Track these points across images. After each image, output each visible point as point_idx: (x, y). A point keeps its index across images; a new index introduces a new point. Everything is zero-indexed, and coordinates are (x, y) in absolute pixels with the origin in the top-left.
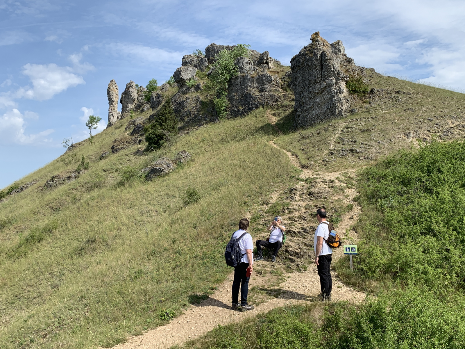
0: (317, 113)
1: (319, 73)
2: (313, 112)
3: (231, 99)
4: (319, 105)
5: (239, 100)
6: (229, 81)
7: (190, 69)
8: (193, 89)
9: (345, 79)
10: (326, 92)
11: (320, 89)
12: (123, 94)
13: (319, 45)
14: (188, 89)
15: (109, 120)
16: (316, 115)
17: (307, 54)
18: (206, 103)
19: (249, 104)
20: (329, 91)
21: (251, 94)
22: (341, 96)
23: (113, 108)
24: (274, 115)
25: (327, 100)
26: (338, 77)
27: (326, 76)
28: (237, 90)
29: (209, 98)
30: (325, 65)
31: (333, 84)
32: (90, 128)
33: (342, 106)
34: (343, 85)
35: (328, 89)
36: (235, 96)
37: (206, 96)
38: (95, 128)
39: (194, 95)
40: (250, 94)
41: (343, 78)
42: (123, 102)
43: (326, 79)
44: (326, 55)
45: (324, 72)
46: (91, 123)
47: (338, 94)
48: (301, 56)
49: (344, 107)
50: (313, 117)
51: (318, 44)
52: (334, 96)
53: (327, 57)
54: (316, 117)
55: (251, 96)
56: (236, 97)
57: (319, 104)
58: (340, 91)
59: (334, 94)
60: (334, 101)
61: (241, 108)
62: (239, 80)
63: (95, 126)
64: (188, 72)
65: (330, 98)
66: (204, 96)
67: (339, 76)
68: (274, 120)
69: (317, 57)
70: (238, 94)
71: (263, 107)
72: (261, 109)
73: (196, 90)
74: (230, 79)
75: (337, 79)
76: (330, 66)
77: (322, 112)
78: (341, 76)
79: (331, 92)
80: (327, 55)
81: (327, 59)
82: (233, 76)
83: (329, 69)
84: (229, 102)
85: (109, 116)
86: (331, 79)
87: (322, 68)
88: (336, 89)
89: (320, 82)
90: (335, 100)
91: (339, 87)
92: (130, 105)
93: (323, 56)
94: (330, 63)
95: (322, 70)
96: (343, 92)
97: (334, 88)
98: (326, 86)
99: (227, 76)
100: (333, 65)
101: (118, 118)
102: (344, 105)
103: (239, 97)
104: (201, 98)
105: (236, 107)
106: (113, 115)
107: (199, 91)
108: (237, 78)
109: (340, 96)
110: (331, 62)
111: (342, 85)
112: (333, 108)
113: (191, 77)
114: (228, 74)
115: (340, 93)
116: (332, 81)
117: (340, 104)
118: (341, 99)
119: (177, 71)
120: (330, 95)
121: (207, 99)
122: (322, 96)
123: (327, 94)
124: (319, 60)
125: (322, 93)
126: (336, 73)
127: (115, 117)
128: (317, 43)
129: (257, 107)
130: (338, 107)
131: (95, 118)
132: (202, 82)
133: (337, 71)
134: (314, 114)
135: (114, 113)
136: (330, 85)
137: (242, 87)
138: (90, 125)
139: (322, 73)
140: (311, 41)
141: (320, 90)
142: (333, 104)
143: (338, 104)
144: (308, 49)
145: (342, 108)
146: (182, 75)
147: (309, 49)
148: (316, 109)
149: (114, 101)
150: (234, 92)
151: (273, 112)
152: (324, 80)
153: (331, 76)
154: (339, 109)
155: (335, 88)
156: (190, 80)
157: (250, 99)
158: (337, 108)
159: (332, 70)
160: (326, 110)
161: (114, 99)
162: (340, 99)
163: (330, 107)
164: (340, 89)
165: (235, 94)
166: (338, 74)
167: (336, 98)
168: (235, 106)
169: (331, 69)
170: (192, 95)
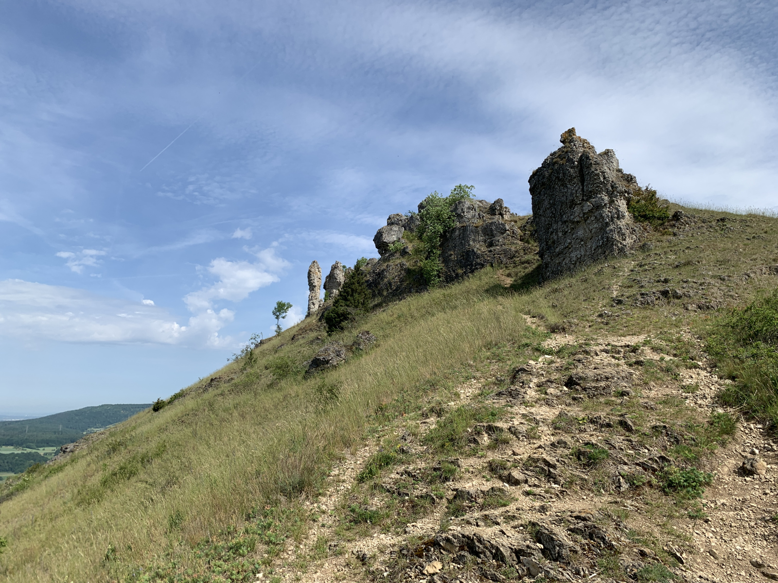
0: (579, 256)
1: (579, 188)
2: (572, 255)
3: (446, 261)
4: (582, 243)
5: (457, 260)
6: (443, 236)
7: (395, 229)
8: (398, 255)
9: (626, 195)
10: (593, 218)
11: (581, 215)
12: (327, 277)
13: (576, 146)
14: (392, 255)
15: (309, 308)
16: (578, 259)
17: (556, 163)
18: (414, 271)
19: (472, 265)
20: (598, 217)
21: (475, 250)
22: (621, 224)
23: (314, 295)
24: (509, 275)
25: (595, 233)
26: (613, 191)
27: (591, 192)
28: (455, 247)
29: (419, 264)
30: (588, 173)
31: (605, 205)
32: (277, 317)
33: (625, 240)
34: (622, 205)
35: (596, 214)
36: (452, 255)
37: (415, 262)
38: (283, 318)
39: (398, 261)
40: (473, 250)
41: (622, 193)
42: (327, 287)
43: (591, 197)
44: (589, 157)
45: (587, 185)
46: (279, 311)
47: (616, 219)
48: (545, 168)
49: (629, 241)
50: (573, 264)
51: (574, 145)
52: (607, 224)
53: (590, 160)
54: (578, 263)
55: (475, 253)
56: (453, 257)
57: (582, 241)
58: (618, 215)
59: (608, 220)
60: (608, 232)
61: (460, 271)
62: (457, 233)
63: (284, 315)
64: (393, 233)
65: (601, 229)
66: (412, 262)
67: (615, 189)
68: (509, 281)
69: (574, 163)
70: (456, 252)
71: (492, 266)
72: (488, 268)
73: (402, 256)
74: (445, 232)
75: (611, 195)
76: (598, 175)
77: (588, 253)
78: (618, 189)
79: (602, 217)
80: (591, 158)
81: (591, 163)
82: (449, 228)
83: (595, 179)
84: (443, 265)
85: (309, 305)
86: (601, 197)
87: (582, 181)
88: (610, 212)
89: (580, 204)
90: (611, 230)
91: (617, 209)
92: (335, 290)
93: (583, 160)
94: (597, 170)
95: (583, 185)
96: (623, 217)
97: (606, 210)
98: (592, 209)
99: (440, 228)
100: (603, 172)
101: (319, 306)
102: (627, 238)
103: (457, 257)
104: (408, 264)
105: (454, 271)
106: (314, 304)
107: (406, 257)
108: (454, 230)
109: (619, 223)
110: (598, 168)
111: (620, 205)
112: (607, 244)
113: (395, 239)
114: (440, 225)
115: (618, 218)
116: (603, 200)
117: (619, 237)
118: (622, 227)
119: (378, 233)
120: (600, 224)
121: (416, 265)
122: (585, 227)
123: (596, 223)
124: (577, 168)
125: (586, 221)
126: (609, 185)
127: (317, 306)
128: (572, 144)
129: (482, 266)
130: (617, 241)
131: (284, 305)
132: (411, 245)
133: (610, 182)
134: (574, 259)
135: (314, 301)
136: (599, 207)
137: (461, 243)
138: (278, 314)
139: (583, 189)
140: (562, 145)
141: (581, 217)
142: (608, 238)
143: (616, 236)
144: (557, 155)
145: (624, 243)
146: (384, 237)
147: (559, 155)
148: (576, 249)
149: (315, 286)
150: (450, 250)
151: (507, 272)
152: (587, 200)
153: (600, 192)
154: (619, 245)
155: (608, 211)
156: (394, 243)
157: (474, 258)
158: (614, 243)
159: (601, 181)
160: (595, 250)
161: (316, 283)
162: (620, 228)
163: (603, 243)
164: (619, 211)
165: (452, 253)
166: (612, 187)
167: (611, 227)
168: (452, 269)
169: (600, 179)
170: (397, 260)
